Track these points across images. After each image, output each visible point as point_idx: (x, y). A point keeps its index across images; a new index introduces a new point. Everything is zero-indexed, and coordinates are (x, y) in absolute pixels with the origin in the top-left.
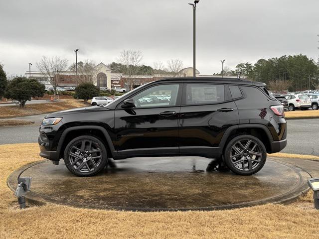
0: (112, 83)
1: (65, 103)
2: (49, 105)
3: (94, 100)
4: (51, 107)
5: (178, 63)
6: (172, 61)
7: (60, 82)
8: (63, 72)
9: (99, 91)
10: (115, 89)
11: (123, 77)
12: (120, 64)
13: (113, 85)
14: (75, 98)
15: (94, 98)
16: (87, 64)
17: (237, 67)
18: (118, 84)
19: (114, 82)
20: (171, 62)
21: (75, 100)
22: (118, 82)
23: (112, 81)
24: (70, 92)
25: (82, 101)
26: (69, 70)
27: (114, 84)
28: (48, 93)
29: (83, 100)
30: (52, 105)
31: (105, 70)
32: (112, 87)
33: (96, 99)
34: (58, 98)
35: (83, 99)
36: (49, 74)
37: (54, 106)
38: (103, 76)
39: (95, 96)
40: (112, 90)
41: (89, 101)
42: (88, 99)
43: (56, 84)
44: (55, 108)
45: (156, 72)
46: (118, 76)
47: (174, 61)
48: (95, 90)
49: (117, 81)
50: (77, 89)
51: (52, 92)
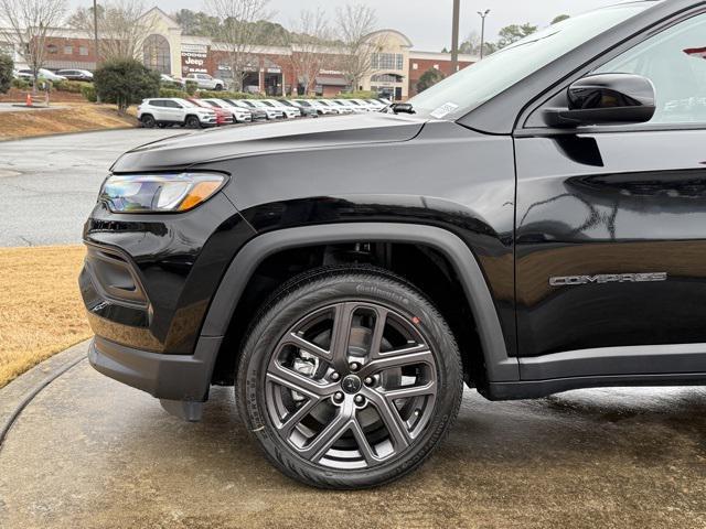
0: (184, 64)
1: (66, 111)
2: (23, 117)
3: (146, 107)
4: (31, 123)
5: (364, 13)
6: (349, 9)
7: (47, 58)
8: (54, 29)
9: (157, 82)
10: (196, 79)
11: (215, 48)
12: (202, 15)
13: (186, 68)
14: (93, 100)
15: (146, 101)
16: (114, 13)
17: (501, 34)
18: (200, 67)
19: (190, 61)
20: (345, 11)
21: (91, 105)
22: (200, 63)
23: (184, 59)
24: (76, 82)
25: (114, 110)
26: (68, 26)
27: (191, 66)
28: (17, 84)
29: (116, 107)
30: (32, 118)
31: (167, 27)
32: (184, 75)
33: (151, 103)
34: (44, 99)
35: (115, 103)
36: (19, 35)
37: (38, 119)
38: (159, 44)
39: (149, 96)
40: (188, 82)
41: (131, 109)
42: (129, 103)
43: (39, 62)
44: (42, 126)
45: (295, 38)
46: (200, 45)
47: (353, 10)
48: (147, 80)
49: (198, 58)
50: (100, 77)
51: (28, 84)
